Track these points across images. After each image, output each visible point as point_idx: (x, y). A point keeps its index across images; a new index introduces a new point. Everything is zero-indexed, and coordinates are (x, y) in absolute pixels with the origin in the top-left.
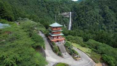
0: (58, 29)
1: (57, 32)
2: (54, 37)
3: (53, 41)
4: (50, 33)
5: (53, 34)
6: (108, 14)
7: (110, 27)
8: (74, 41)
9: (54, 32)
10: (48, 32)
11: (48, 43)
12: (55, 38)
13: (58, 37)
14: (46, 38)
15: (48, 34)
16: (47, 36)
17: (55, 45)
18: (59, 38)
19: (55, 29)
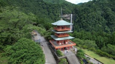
0: (66, 29)
1: (64, 34)
2: (58, 42)
3: (57, 49)
4: (52, 36)
5: (58, 37)
6: (111, 16)
7: (114, 29)
8: (84, 46)
9: (59, 34)
10: (49, 34)
11: (49, 51)
12: (60, 44)
13: (64, 42)
14: (47, 42)
15: (50, 36)
16: (48, 39)
17: (62, 56)
18: (67, 43)
19: (61, 30)
